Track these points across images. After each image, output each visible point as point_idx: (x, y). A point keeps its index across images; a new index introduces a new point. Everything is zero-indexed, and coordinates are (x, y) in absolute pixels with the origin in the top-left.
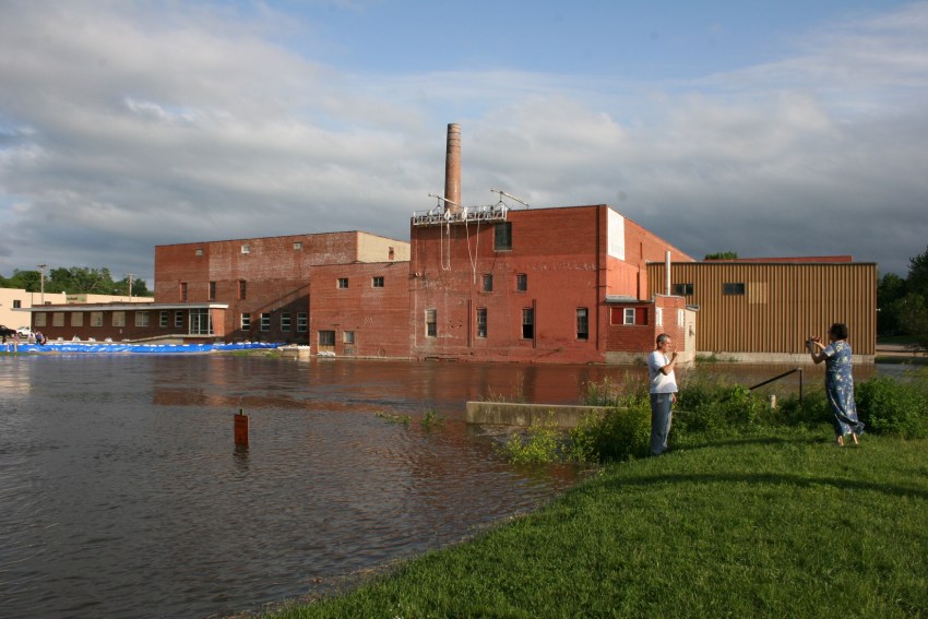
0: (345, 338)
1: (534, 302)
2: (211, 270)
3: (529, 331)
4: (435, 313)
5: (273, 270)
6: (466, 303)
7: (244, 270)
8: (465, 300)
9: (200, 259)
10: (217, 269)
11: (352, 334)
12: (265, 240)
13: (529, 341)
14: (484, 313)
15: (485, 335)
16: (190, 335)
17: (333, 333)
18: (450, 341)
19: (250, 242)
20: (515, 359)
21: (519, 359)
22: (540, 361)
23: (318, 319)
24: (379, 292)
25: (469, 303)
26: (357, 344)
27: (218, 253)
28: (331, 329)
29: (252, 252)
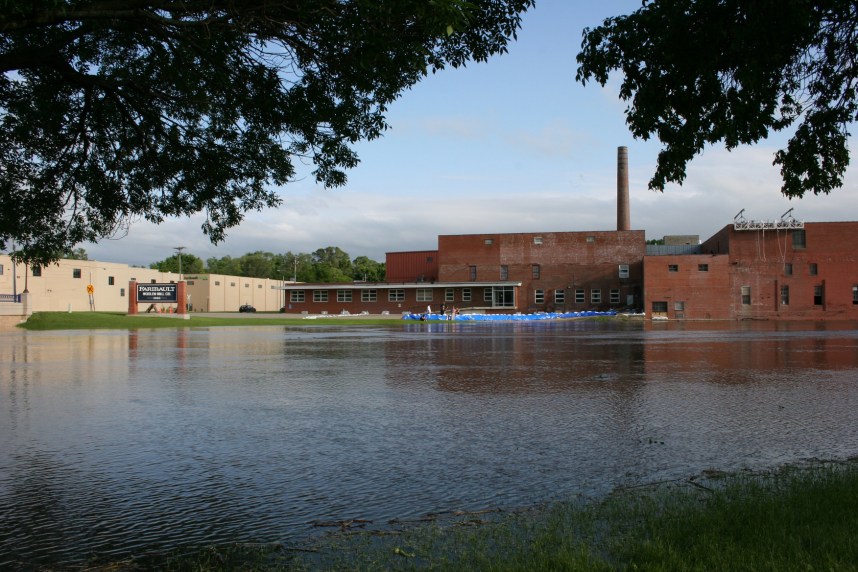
0: (677, 307)
1: (824, 282)
2: (502, 256)
3: (819, 300)
4: (749, 289)
5: (567, 257)
6: (773, 282)
7: (536, 256)
8: (772, 280)
9: (489, 247)
10: (506, 255)
11: (682, 304)
12: (557, 234)
13: (820, 307)
14: (786, 289)
15: (787, 302)
16: (494, 308)
17: (666, 303)
18: (761, 307)
19: (544, 236)
20: (810, 318)
21: (813, 318)
22: (827, 319)
23: (650, 293)
24: (703, 274)
25: (776, 282)
26: (686, 310)
27: (510, 243)
28: (664, 300)
29: (545, 243)
